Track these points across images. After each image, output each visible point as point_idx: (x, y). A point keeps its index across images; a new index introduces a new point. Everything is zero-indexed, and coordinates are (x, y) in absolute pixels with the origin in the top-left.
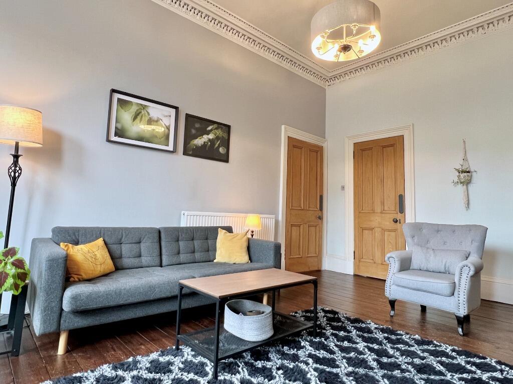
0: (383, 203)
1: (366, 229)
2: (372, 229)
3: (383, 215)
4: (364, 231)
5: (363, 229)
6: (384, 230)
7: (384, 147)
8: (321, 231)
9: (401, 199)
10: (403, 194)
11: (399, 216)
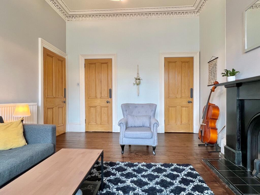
0: (101, 93)
1: (92, 107)
2: (95, 107)
3: (101, 99)
4: (91, 108)
5: (91, 107)
6: (101, 107)
7: (102, 63)
8: (65, 110)
9: (110, 91)
10: (111, 89)
11: (109, 100)
